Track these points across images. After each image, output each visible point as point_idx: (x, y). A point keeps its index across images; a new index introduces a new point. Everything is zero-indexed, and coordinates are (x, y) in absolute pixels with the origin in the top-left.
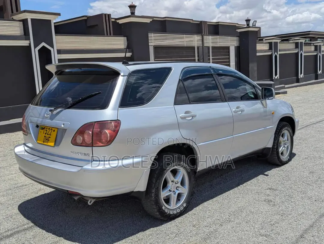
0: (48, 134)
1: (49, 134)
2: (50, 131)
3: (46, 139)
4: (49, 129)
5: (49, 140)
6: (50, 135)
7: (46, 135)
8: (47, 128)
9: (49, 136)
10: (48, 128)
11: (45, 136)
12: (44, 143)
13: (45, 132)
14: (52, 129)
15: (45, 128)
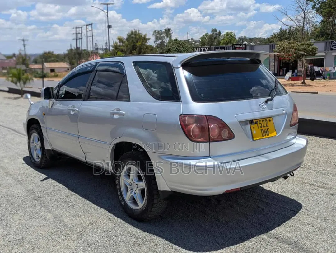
0: (264, 127)
1: (265, 125)
2: (265, 123)
3: (265, 132)
4: (263, 121)
5: (268, 132)
6: (267, 126)
7: (263, 128)
8: (259, 121)
9: (267, 128)
10: (261, 120)
11: (261, 130)
12: (265, 137)
13: (260, 125)
14: (266, 120)
15: (257, 122)
